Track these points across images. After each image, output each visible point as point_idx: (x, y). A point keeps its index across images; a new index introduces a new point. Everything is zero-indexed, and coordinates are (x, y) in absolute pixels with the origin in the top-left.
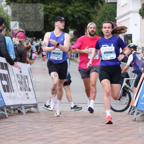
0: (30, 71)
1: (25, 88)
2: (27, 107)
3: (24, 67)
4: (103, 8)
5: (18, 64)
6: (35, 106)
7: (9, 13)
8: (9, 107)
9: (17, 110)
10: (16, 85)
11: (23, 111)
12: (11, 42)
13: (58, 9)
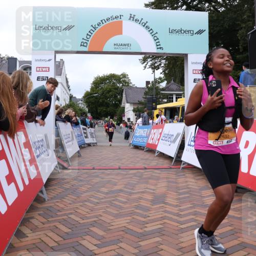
0: (94, 131)
1: (92, 137)
2: (93, 143)
3: (92, 130)
4: (120, 109)
5: (90, 128)
6: (96, 143)
7: (87, 110)
8: (86, 144)
9: (89, 145)
10: (89, 136)
11: (92, 145)
12: (88, 120)
13: (104, 109)
